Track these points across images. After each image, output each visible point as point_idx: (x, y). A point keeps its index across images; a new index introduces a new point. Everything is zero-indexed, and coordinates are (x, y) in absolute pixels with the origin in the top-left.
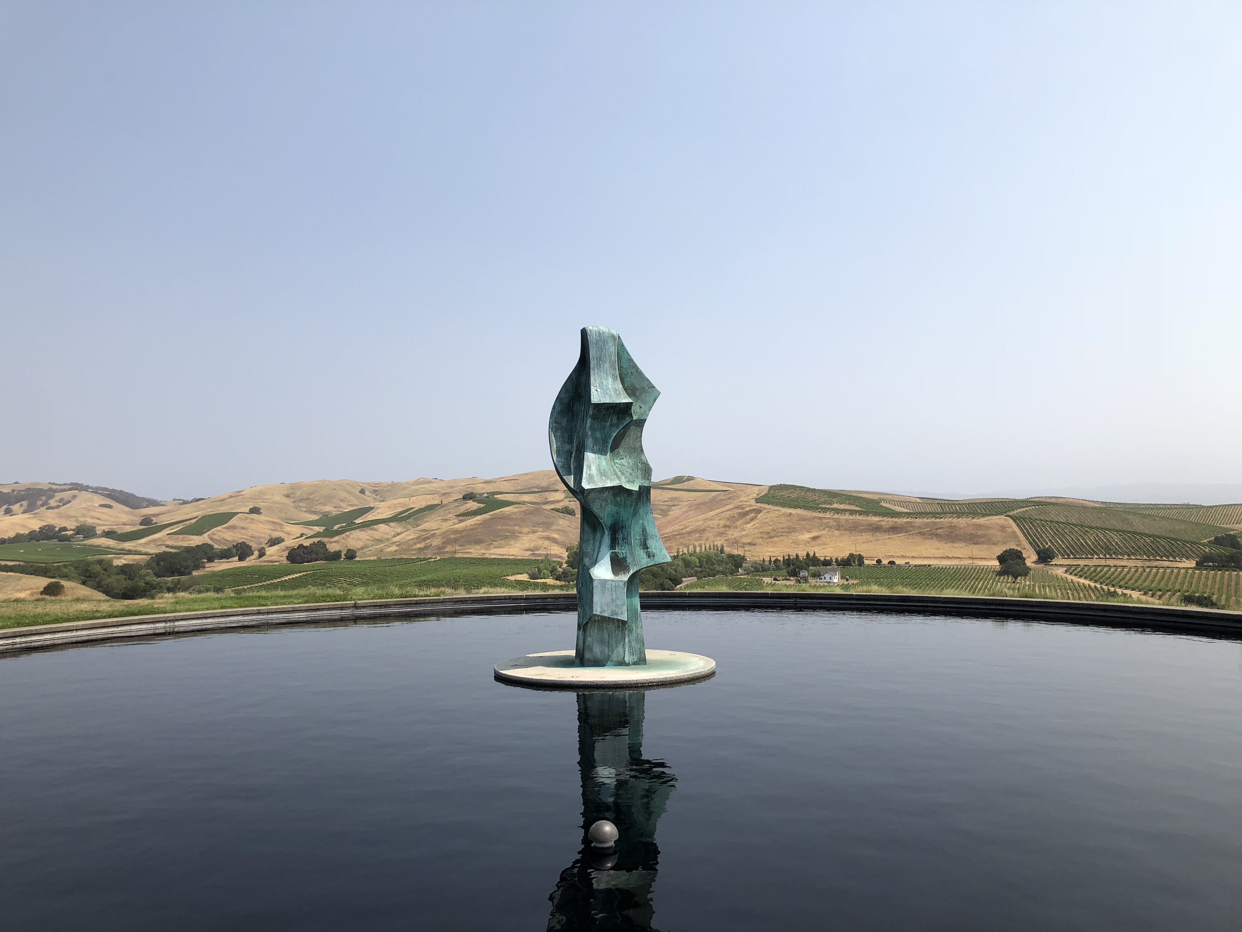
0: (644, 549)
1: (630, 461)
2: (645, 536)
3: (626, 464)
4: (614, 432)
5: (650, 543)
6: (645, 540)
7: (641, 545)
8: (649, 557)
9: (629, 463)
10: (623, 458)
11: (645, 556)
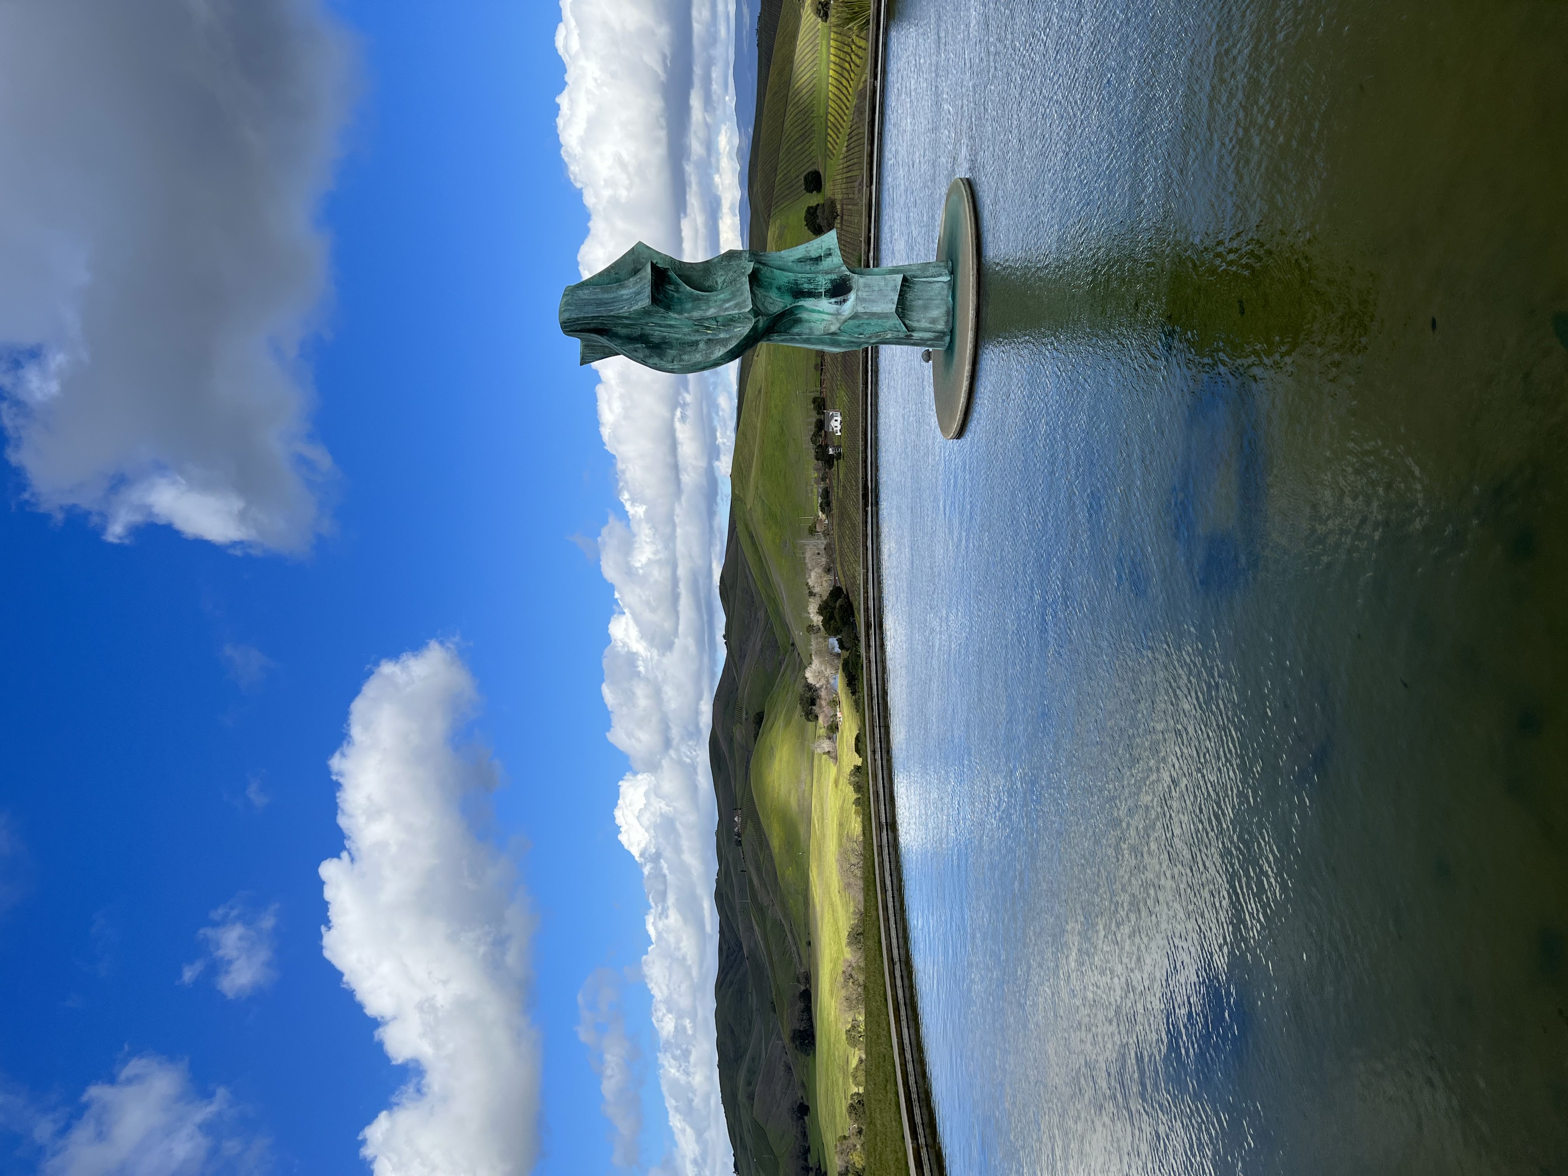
0: (821, 260)
1: (720, 273)
2: (807, 259)
3: (723, 278)
4: (685, 288)
5: (814, 254)
6: (811, 259)
7: (817, 264)
8: (830, 254)
9: (722, 275)
10: (716, 282)
11: (829, 259)
